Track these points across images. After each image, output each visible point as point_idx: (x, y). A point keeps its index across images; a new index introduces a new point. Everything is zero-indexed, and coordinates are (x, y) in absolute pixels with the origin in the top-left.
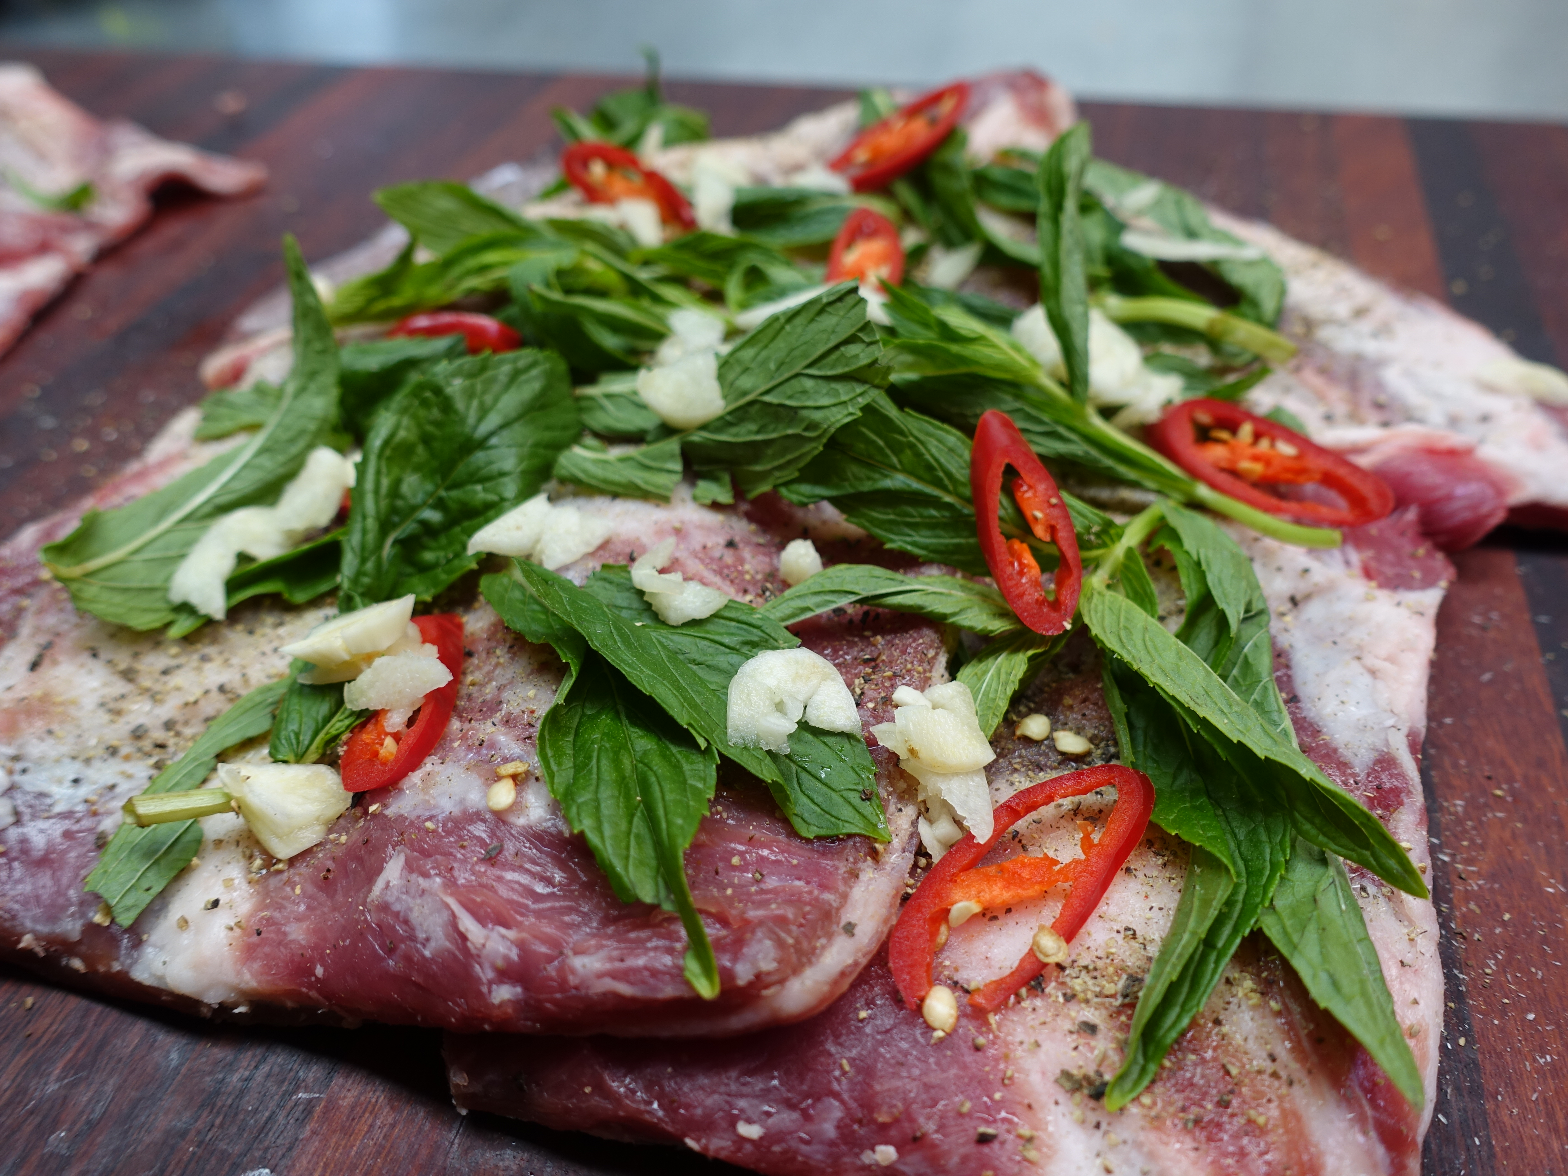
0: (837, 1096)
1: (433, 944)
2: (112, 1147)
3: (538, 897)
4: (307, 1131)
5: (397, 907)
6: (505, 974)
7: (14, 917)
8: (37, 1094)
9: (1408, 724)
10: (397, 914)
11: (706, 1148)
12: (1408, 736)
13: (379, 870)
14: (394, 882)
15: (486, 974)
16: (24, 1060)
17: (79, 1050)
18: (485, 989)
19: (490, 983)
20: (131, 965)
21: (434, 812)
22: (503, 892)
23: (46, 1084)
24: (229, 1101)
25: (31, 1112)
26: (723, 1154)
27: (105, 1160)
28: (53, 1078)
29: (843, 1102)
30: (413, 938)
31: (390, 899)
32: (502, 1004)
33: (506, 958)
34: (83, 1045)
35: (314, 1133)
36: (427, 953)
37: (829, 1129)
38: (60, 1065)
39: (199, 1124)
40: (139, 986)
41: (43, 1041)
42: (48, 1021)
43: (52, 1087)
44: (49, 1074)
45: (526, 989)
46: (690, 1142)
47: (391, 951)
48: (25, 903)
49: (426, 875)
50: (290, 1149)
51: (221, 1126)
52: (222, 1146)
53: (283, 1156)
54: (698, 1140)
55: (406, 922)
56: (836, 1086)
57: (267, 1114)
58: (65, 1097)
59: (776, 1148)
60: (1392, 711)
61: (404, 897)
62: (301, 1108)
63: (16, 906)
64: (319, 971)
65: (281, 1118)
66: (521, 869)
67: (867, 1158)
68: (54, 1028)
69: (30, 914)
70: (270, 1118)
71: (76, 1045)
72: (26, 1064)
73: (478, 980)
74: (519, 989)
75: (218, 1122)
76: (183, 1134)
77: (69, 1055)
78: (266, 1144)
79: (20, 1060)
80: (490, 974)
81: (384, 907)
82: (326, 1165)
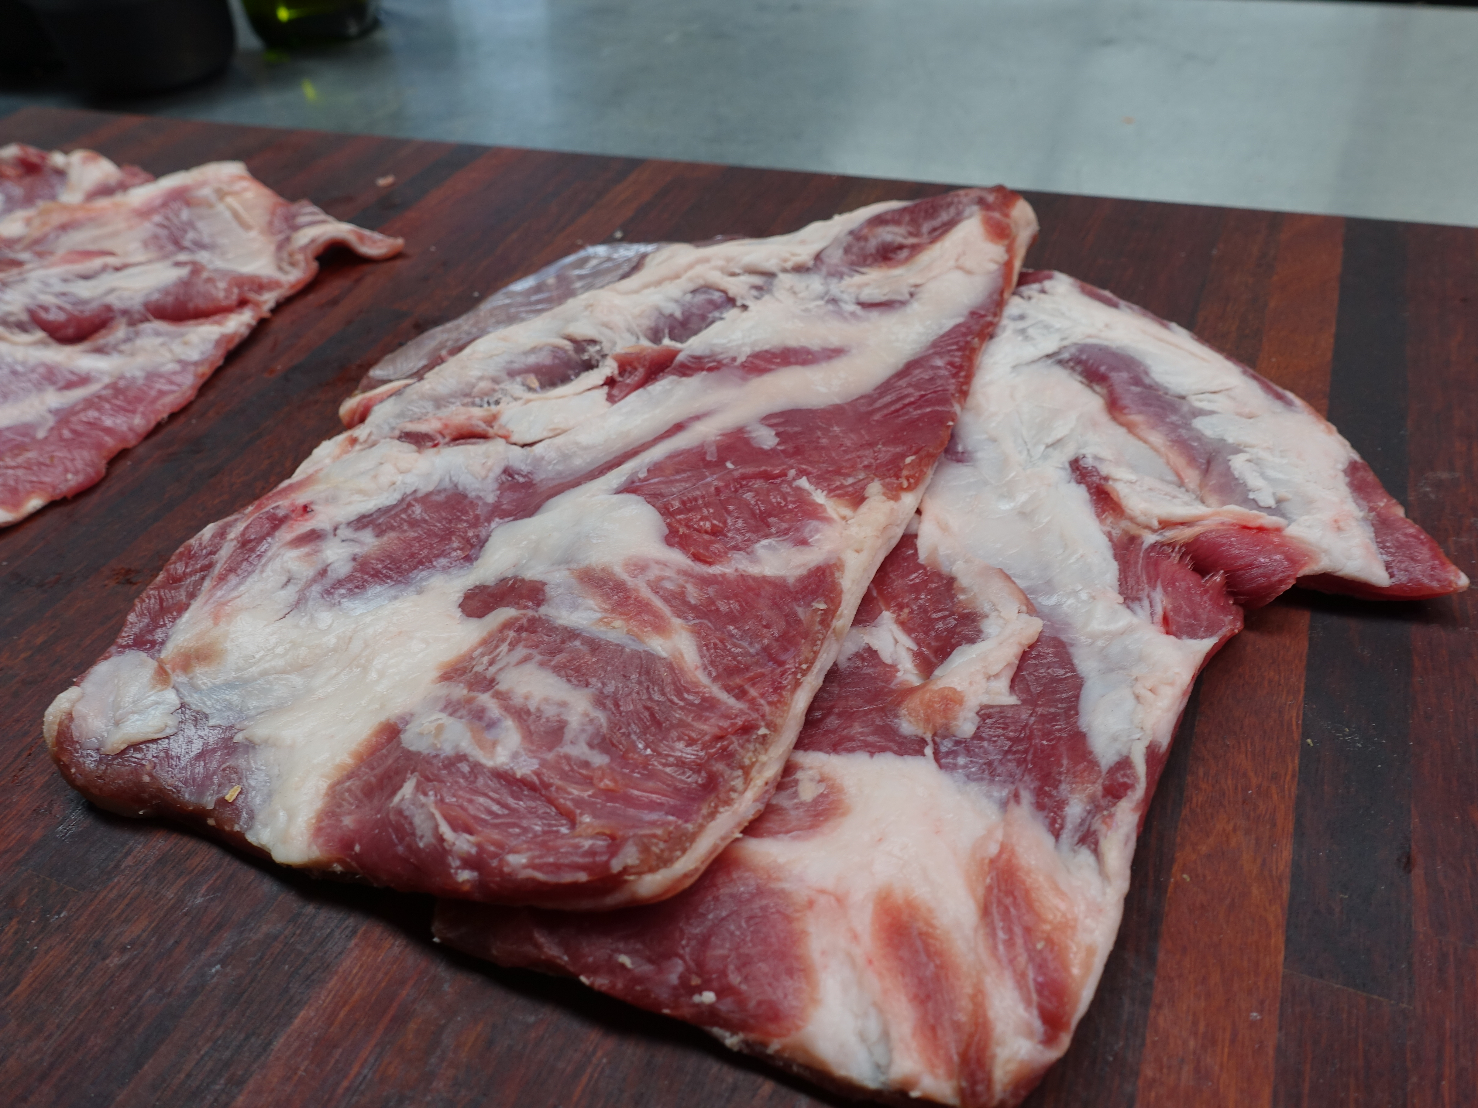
0: (682, 957)
1: (425, 840)
2: (232, 941)
3: (496, 815)
4: (353, 942)
5: (407, 813)
6: (468, 863)
7: (179, 792)
8: (189, 904)
9: (1150, 739)
10: (406, 817)
11: (592, 984)
12: (1148, 748)
13: (400, 787)
14: (407, 796)
15: (455, 863)
16: (183, 882)
17: (217, 879)
18: (453, 871)
19: (458, 868)
20: (247, 830)
21: (438, 752)
22: (472, 810)
23: (195, 898)
24: (306, 920)
25: (186, 914)
26: (604, 989)
27: (227, 948)
28: (200, 894)
29: (685, 961)
30: (413, 834)
31: (404, 806)
32: (464, 882)
33: (469, 853)
34: (220, 876)
35: (356, 945)
36: (421, 845)
37: (673, 978)
38: (205, 887)
39: (286, 932)
40: (250, 844)
41: (196, 872)
42: (198, 859)
43: (199, 901)
44: (197, 893)
45: (480, 874)
46: (583, 979)
47: (401, 840)
48: (185, 783)
49: (425, 794)
50: (340, 953)
51: (300, 935)
52: (299, 947)
53: (336, 957)
54: (588, 978)
55: (411, 823)
56: (681, 952)
57: (329, 930)
58: (207, 907)
59: (638, 988)
60: (1142, 728)
61: (412, 807)
62: (350, 929)
63: (181, 784)
64: (357, 848)
65: (337, 934)
66: (486, 795)
67: (697, 998)
68: (203, 863)
69: (189, 789)
70: (330, 933)
71: (215, 876)
72: (185, 884)
73: (450, 866)
74: (475, 874)
75: (298, 932)
76: (275, 938)
77: (211, 882)
78: (326, 948)
79: (181, 882)
80: (458, 863)
81: (400, 812)
82: (362, 966)
